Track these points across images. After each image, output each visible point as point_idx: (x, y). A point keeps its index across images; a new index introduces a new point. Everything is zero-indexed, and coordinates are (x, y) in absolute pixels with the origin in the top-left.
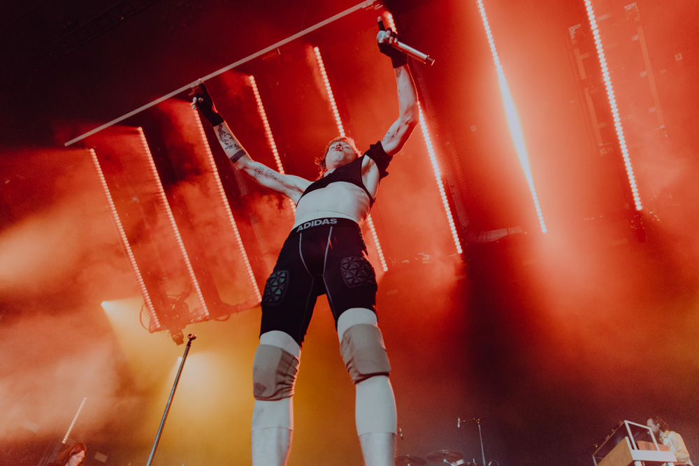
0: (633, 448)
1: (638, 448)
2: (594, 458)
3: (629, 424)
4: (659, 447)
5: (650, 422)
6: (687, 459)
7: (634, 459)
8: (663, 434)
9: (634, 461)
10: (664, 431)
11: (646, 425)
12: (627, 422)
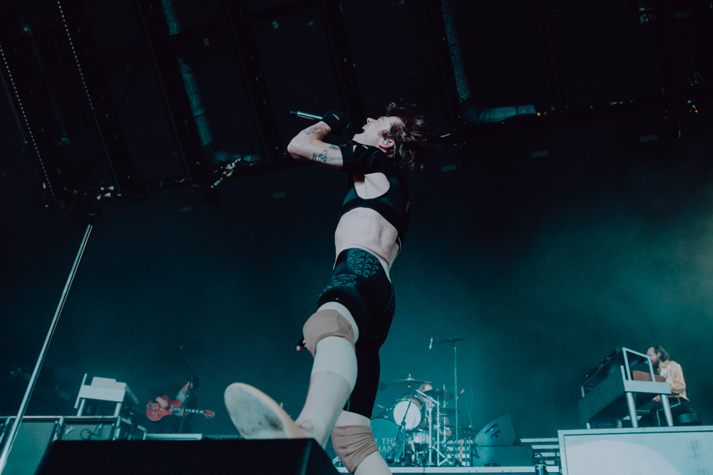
0: (627, 378)
1: (632, 379)
2: (582, 388)
3: (627, 352)
4: (655, 377)
5: (651, 350)
6: (682, 391)
7: (626, 390)
8: (661, 364)
9: (627, 392)
10: (663, 360)
11: (646, 353)
12: (625, 350)
